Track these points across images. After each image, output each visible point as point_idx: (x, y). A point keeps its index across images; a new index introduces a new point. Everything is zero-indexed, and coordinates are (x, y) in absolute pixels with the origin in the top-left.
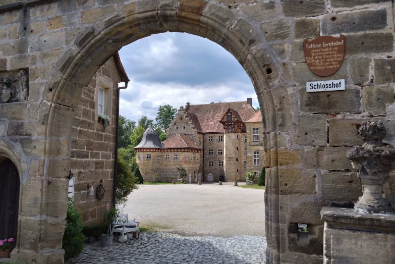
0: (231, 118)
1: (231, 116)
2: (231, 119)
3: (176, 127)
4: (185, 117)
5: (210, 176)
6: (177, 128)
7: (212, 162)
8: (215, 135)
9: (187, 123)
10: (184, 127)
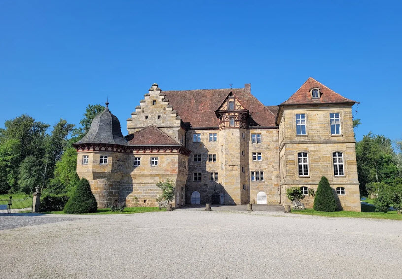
0: (235, 105)
1: (234, 102)
2: (235, 107)
3: (144, 115)
4: (160, 100)
5: (196, 196)
6: (147, 117)
7: (200, 174)
8: (205, 131)
9: (164, 110)
10: (159, 117)
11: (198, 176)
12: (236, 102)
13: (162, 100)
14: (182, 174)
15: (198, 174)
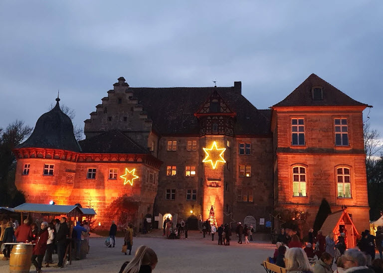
3: (106, 116)
4: (127, 98)
6: (110, 119)
7: (174, 191)
9: (132, 110)
10: (125, 119)
11: (171, 193)
12: (221, 103)
13: (130, 98)
14: (149, 190)
15: (171, 191)
